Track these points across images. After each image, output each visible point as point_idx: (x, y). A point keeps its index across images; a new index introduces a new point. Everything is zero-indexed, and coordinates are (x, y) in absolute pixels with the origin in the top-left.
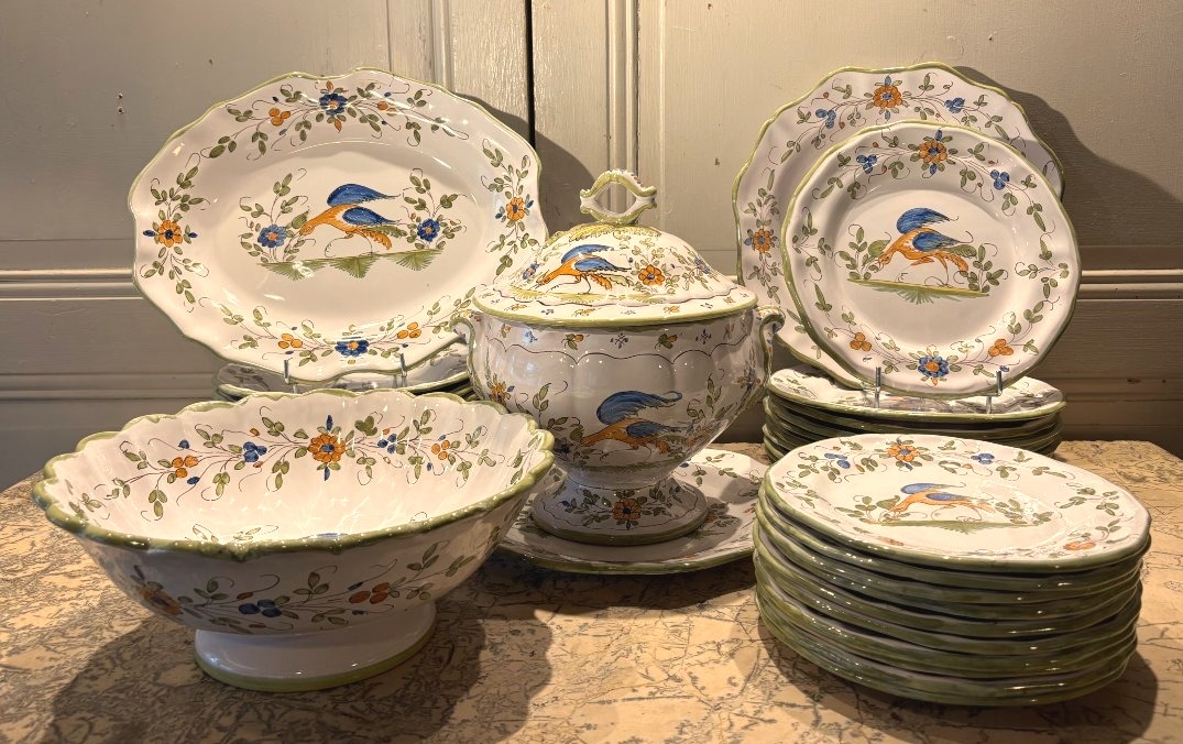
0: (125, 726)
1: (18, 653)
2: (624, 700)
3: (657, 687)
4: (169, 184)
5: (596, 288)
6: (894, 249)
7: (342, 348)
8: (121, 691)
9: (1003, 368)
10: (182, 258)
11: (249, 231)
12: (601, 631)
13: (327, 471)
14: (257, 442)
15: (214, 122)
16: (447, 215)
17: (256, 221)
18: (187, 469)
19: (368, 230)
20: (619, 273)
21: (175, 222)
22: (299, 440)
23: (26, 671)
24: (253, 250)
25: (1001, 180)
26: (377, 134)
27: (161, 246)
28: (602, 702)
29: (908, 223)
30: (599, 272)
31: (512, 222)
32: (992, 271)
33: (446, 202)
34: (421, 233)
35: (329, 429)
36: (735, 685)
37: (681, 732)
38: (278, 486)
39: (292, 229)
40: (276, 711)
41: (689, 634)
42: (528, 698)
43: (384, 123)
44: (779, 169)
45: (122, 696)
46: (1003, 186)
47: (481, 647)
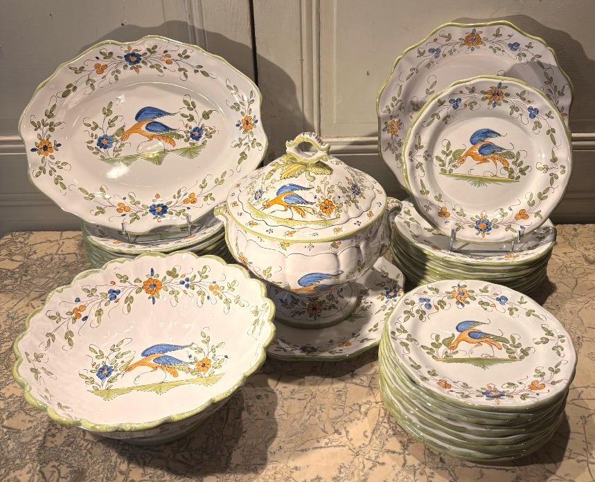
0: (75, 471)
1: (11, 417)
2: (313, 448)
3: (329, 439)
4: (41, 117)
5: (297, 216)
6: (467, 155)
7: (153, 210)
8: (69, 445)
9: (522, 227)
10: (54, 161)
11: (91, 139)
12: (301, 395)
13: (153, 299)
14: (115, 288)
15: (62, 75)
16: (207, 123)
17: (95, 133)
18: (81, 313)
19: (161, 135)
20: (309, 205)
21: (47, 140)
22: (137, 284)
23: (19, 431)
24: (95, 150)
25: (534, 113)
26: (161, 74)
27: (42, 156)
28: (302, 450)
29: (477, 138)
30: (298, 205)
31: (246, 131)
32: (523, 167)
33: (206, 116)
34: (192, 136)
35: (152, 275)
36: (366, 437)
37: (340, 472)
38: (129, 311)
39: (116, 137)
40: (146, 459)
41: (346, 397)
42: (267, 447)
43: (165, 68)
44: (405, 84)
45: (70, 449)
46: (535, 116)
47: (242, 409)
